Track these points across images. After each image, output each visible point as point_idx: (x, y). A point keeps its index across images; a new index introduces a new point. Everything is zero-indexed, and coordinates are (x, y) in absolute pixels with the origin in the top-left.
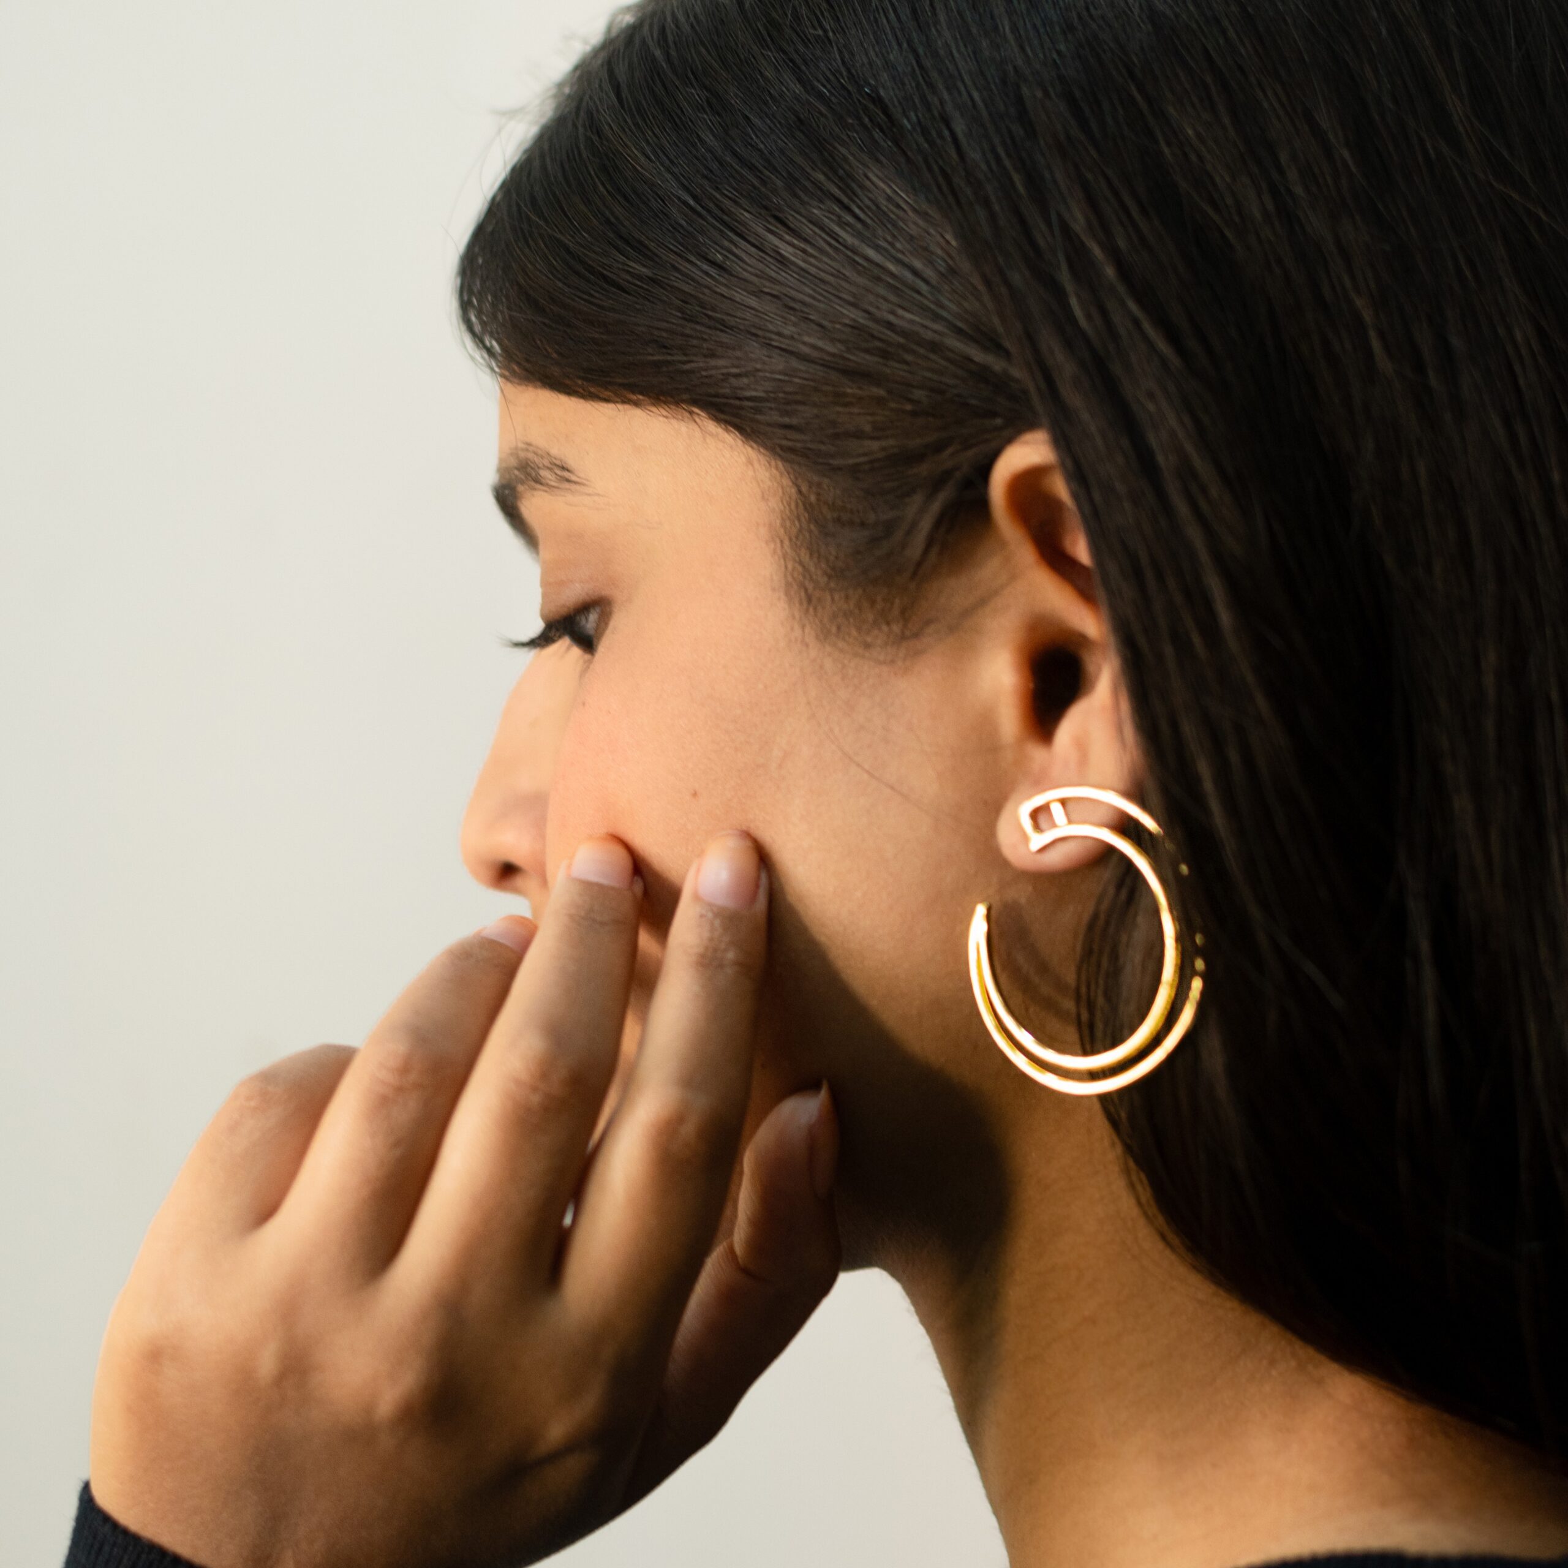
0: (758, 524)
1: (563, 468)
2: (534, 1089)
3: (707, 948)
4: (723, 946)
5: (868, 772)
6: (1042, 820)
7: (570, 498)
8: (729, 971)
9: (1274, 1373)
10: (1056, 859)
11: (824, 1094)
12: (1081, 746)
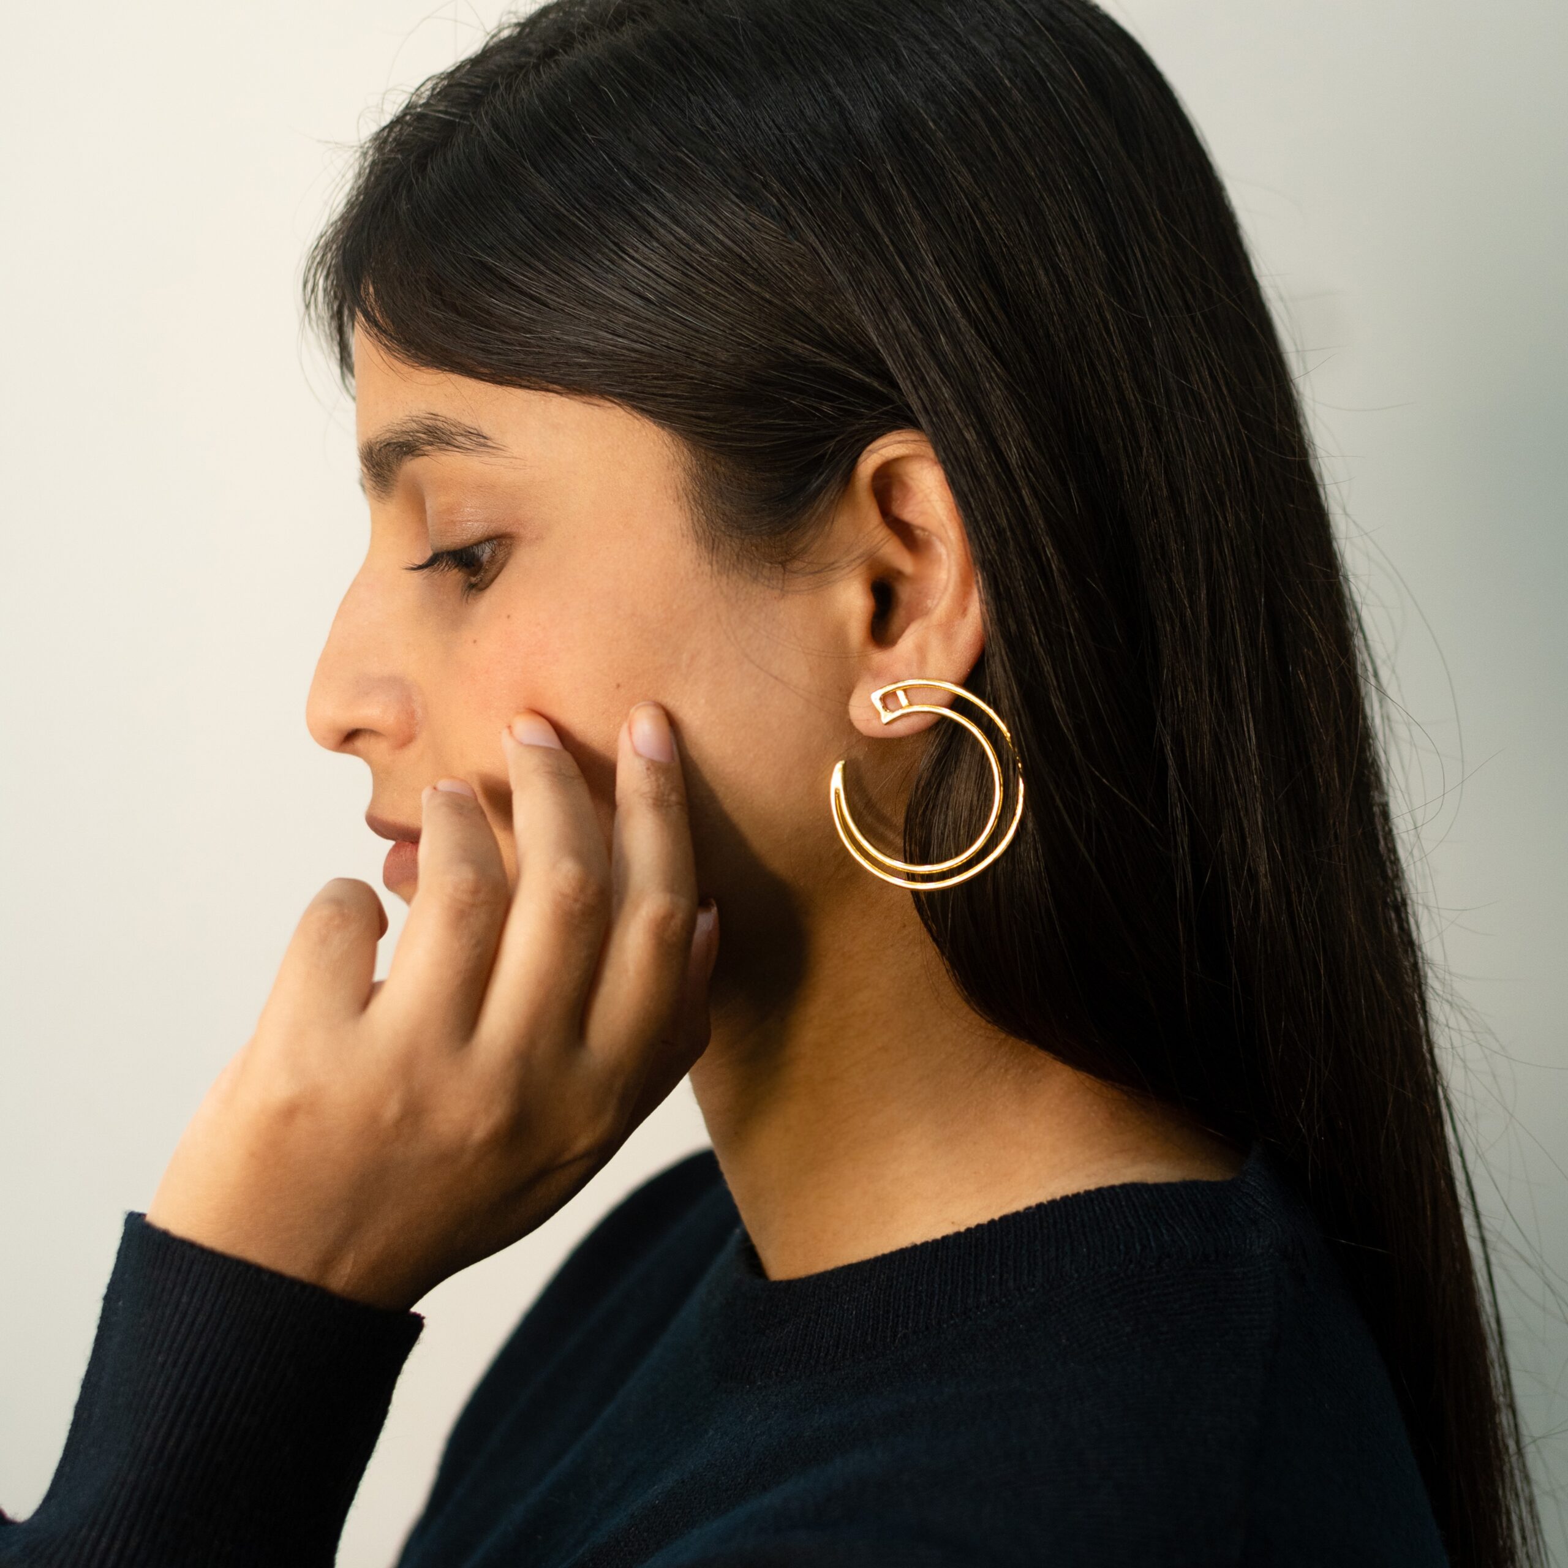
0: (665, 488)
1: (479, 435)
2: (576, 900)
3: (657, 793)
4: (667, 792)
5: (758, 666)
6: (889, 701)
7: (486, 458)
8: (676, 809)
9: (1009, 1077)
10: (901, 728)
11: (714, 910)
12: (921, 650)
